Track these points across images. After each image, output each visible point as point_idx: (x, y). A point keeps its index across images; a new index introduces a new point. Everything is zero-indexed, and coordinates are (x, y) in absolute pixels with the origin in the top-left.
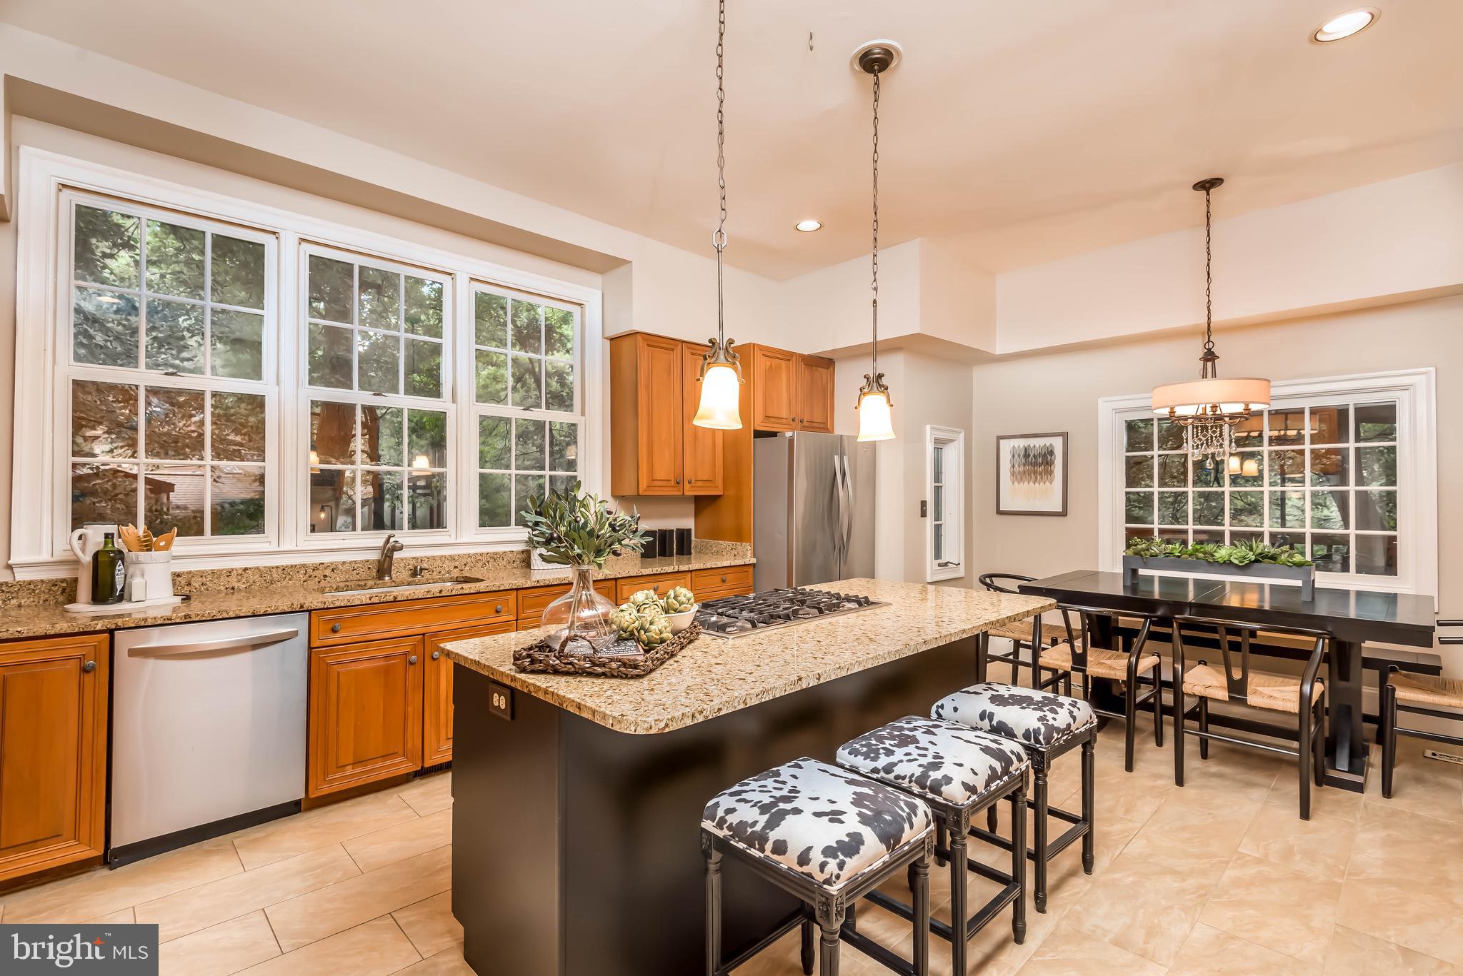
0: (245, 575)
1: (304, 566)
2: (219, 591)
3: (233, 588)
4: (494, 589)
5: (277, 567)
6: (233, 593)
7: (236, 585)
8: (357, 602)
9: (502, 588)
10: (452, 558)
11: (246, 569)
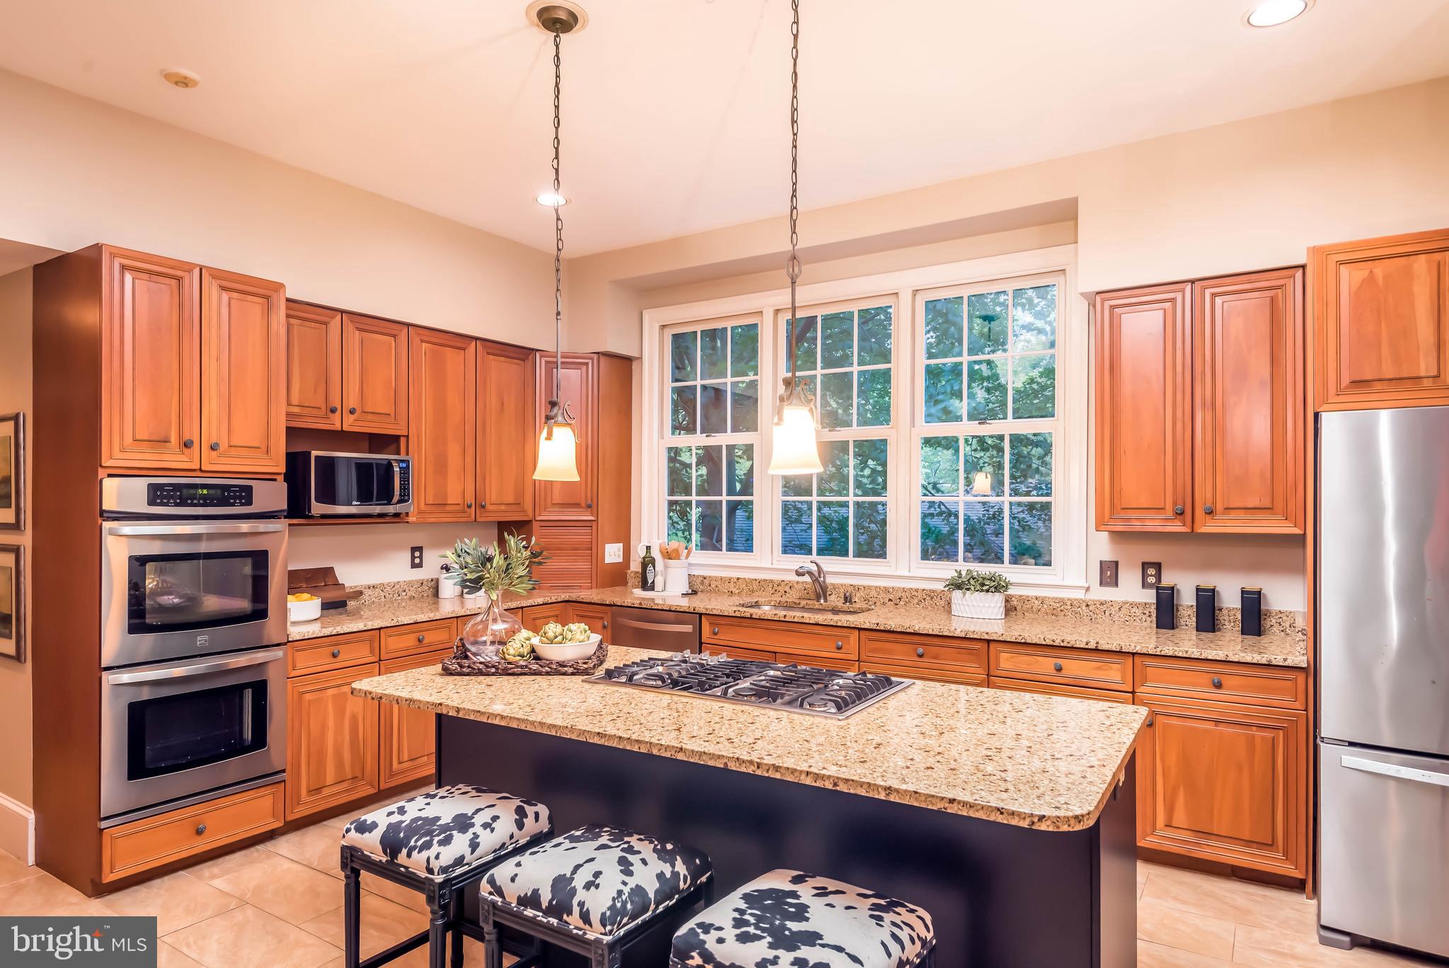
0: (738, 583)
1: (771, 581)
2: (725, 592)
3: (732, 592)
4: (832, 623)
5: (756, 580)
6: (732, 596)
7: (733, 590)
8: (726, 614)
9: (839, 624)
10: (887, 590)
11: (738, 579)
